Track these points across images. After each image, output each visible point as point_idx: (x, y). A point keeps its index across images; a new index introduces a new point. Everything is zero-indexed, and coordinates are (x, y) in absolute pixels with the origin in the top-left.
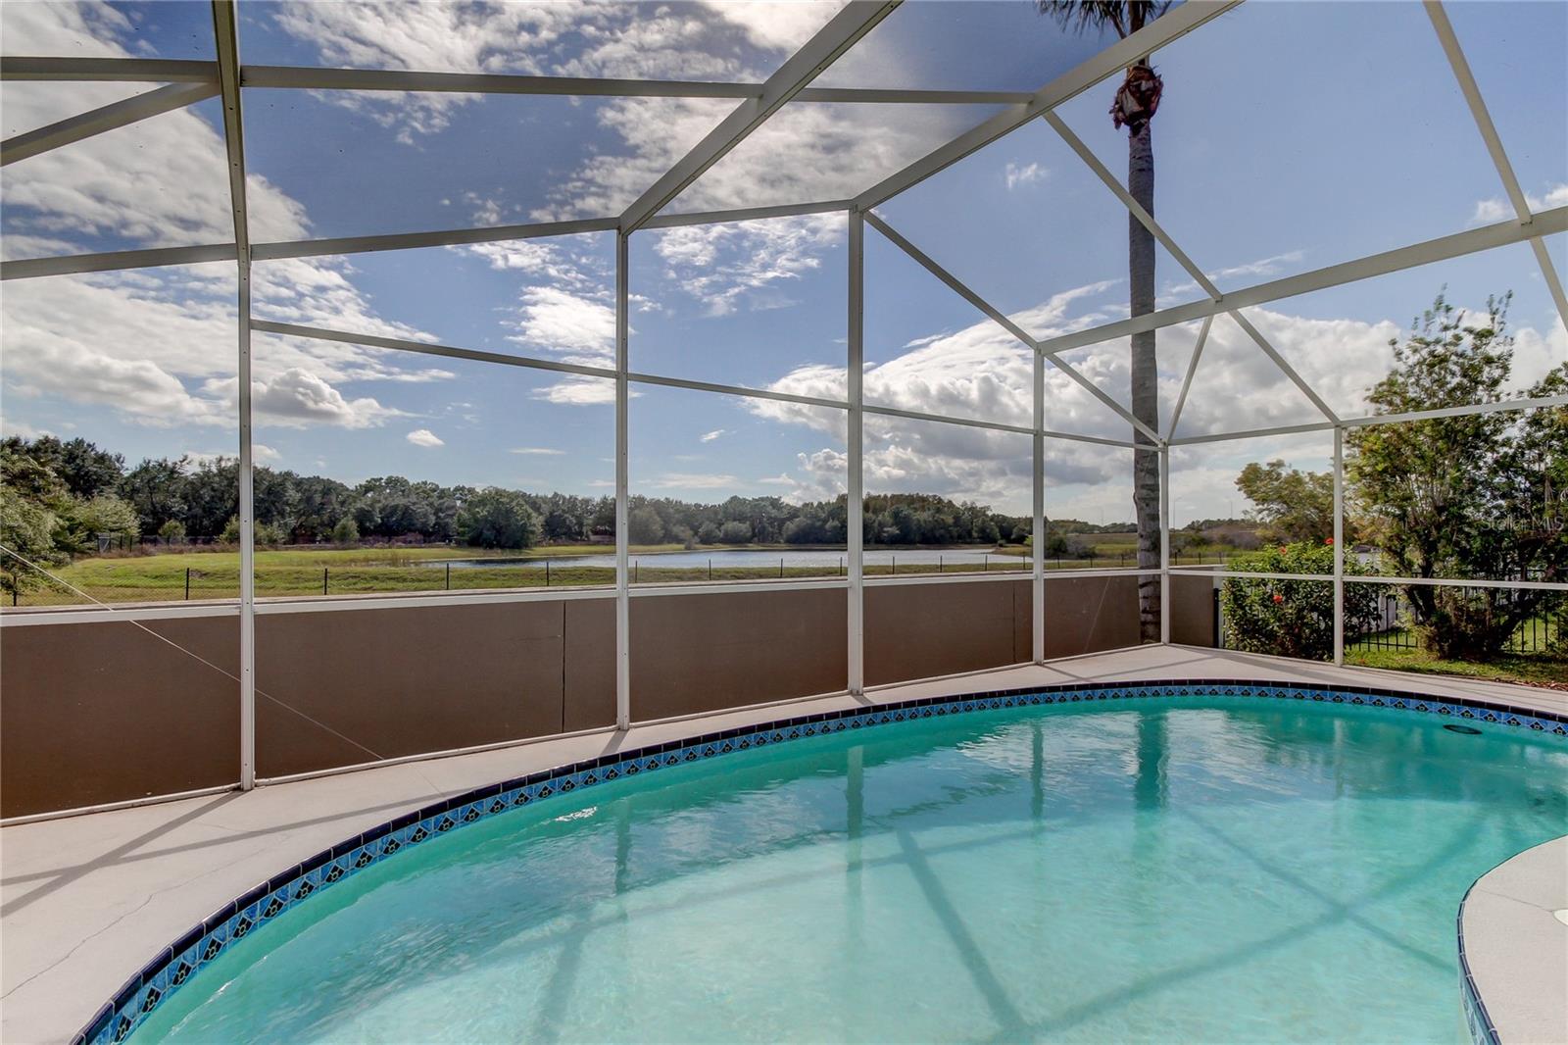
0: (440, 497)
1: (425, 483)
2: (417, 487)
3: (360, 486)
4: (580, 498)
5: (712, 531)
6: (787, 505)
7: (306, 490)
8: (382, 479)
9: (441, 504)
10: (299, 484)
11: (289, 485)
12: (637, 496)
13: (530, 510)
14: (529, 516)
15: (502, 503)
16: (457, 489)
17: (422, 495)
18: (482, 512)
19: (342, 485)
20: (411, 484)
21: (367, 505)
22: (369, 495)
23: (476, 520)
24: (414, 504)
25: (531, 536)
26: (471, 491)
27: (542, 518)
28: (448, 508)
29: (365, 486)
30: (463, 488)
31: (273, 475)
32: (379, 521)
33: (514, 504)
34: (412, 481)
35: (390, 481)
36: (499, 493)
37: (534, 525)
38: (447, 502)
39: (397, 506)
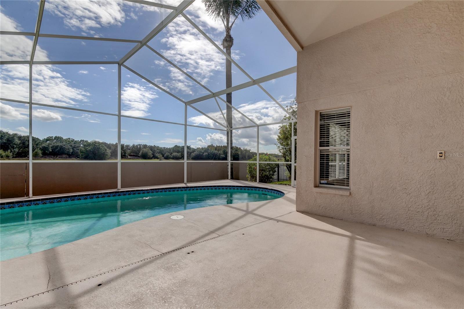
0: (75, 143)
1: (69, 139)
2: (66, 140)
3: (45, 139)
4: (125, 145)
5: (168, 155)
6: (192, 148)
7: (22, 140)
8: (53, 137)
9: (75, 145)
10: (20, 138)
11: (15, 138)
12: (144, 144)
13: (106, 148)
14: (106, 150)
15: (96, 146)
16: (81, 141)
17: (68, 142)
18: (89, 148)
19: (38, 139)
20: (64, 139)
21: (46, 145)
22: (48, 142)
23: (87, 151)
24: (64, 145)
25: (106, 156)
26: (86, 141)
27: (110, 151)
28: (78, 147)
29: (47, 139)
30: (83, 141)
31: (9, 134)
32: (51, 150)
33: (101, 146)
34: (65, 138)
35: (56, 138)
36: (95, 142)
37: (108, 153)
38: (77, 145)
39: (58, 146)
